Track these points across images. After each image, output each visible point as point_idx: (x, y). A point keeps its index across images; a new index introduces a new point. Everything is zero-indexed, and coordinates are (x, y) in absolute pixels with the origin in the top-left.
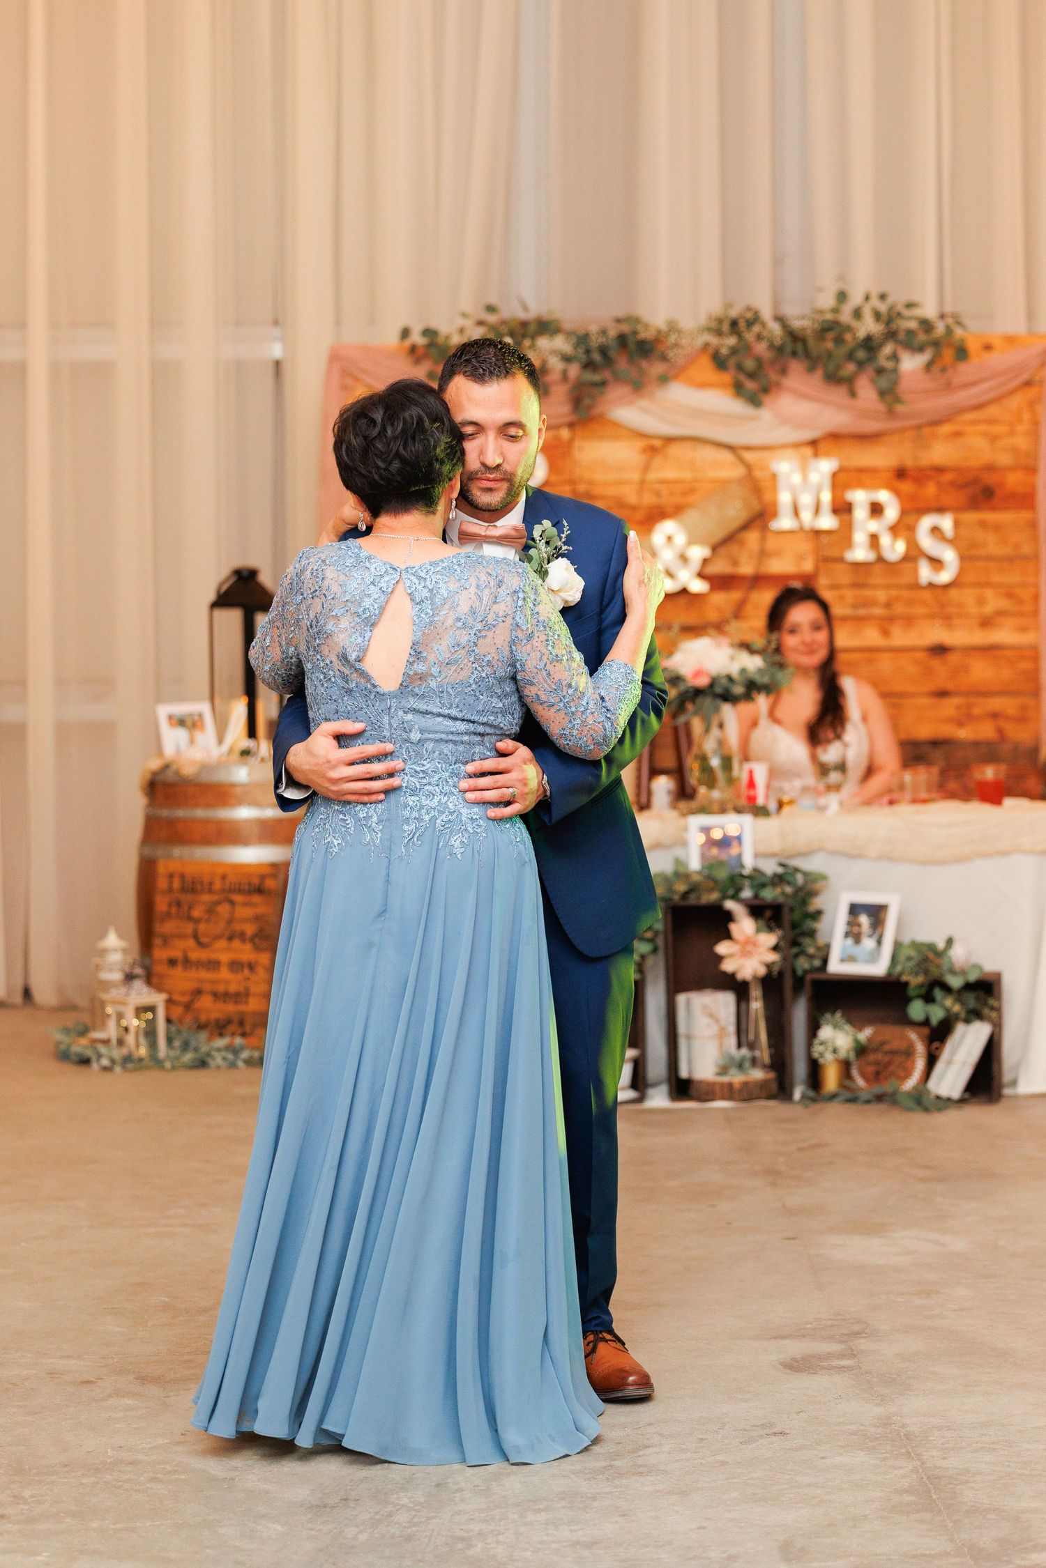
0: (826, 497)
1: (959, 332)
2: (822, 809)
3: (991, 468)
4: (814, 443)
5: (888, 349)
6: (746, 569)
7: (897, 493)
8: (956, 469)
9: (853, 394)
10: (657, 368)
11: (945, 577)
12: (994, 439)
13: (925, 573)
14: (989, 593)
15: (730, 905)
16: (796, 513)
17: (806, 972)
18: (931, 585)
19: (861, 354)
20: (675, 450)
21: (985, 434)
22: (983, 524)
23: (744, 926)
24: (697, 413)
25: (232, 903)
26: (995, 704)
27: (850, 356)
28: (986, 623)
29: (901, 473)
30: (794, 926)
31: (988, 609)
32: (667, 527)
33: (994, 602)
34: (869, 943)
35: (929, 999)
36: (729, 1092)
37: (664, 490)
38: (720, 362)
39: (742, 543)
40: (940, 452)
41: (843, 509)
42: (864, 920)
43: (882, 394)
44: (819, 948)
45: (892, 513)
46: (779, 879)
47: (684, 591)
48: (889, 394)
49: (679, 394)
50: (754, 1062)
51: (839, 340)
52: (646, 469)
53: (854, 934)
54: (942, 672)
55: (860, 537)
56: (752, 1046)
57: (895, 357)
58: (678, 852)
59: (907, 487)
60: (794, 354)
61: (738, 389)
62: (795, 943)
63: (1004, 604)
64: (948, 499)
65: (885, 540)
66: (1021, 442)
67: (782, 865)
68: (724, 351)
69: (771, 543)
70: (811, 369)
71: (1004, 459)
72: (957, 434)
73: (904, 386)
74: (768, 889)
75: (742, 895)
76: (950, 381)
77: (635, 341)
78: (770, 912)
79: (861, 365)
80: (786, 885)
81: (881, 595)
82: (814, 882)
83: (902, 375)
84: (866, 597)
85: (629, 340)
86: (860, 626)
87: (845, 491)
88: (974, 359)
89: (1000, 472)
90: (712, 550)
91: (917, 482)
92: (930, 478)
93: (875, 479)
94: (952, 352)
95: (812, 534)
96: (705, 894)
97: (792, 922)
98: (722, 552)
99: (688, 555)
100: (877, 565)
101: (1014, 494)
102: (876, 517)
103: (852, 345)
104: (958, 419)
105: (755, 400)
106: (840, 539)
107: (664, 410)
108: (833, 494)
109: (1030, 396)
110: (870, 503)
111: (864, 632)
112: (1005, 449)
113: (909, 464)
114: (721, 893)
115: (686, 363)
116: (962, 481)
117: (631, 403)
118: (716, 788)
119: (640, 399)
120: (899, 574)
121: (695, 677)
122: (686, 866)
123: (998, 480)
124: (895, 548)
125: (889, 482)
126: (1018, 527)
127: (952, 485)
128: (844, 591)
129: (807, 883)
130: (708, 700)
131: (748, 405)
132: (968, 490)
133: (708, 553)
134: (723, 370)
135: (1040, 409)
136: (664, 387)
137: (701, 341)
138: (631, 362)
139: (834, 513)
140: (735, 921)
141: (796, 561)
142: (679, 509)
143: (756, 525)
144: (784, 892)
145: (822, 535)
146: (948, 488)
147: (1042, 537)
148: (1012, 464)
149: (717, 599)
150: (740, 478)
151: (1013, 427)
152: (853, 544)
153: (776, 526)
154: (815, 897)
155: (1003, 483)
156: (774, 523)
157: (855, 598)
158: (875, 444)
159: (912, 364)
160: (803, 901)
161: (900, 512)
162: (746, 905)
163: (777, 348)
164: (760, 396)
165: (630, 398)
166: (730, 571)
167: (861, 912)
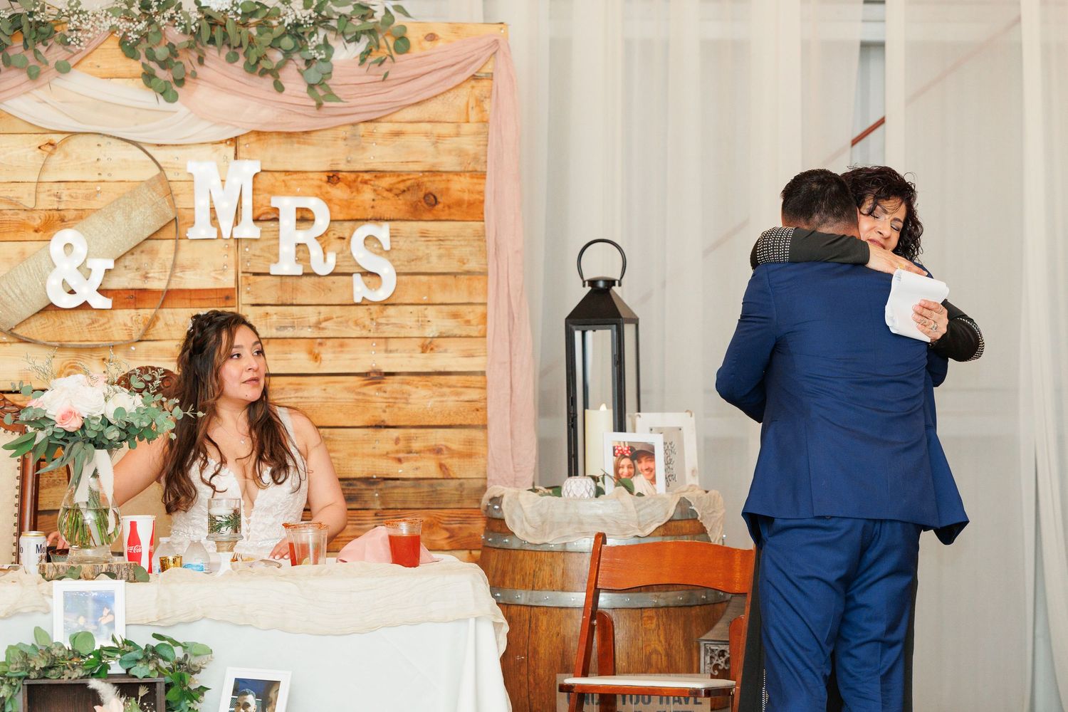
0: (247, 203)
1: (399, 20)
2: (210, 569)
3: (433, 172)
4: (234, 140)
5: (318, 38)
6: (158, 284)
7: (328, 201)
8: (393, 173)
9: (279, 87)
10: (55, 54)
11: (381, 295)
12: (436, 140)
13: (360, 290)
14: (431, 311)
15: (94, 683)
16: (214, 219)
18: (365, 303)
19: (288, 42)
20: (75, 145)
21: (426, 134)
22: (424, 234)
23: (111, 708)
24: (104, 106)
26: (438, 437)
27: (275, 45)
28: (427, 347)
29: (333, 177)
31: (431, 331)
32: (66, 235)
33: (437, 323)
37: (64, 191)
38: (129, 49)
39: (153, 253)
40: (378, 153)
41: (266, 217)
42: (251, 699)
43: (311, 87)
45: (322, 221)
46: (152, 654)
47: (85, 306)
48: (320, 89)
49: (80, 83)
51: (264, 26)
52: (43, 169)
54: (378, 401)
55: (287, 248)
57: (326, 45)
58: (39, 620)
59: (339, 192)
60: (212, 41)
61: (148, 77)
63: (449, 325)
64: (386, 208)
65: (315, 251)
66: (468, 144)
67: (155, 636)
68: (133, 37)
69: (186, 255)
70: (232, 59)
71: (448, 162)
72: (398, 134)
73: (335, 81)
74: (141, 665)
75: (109, 672)
76: (387, 74)
77: (30, 23)
78: (143, 692)
79: (287, 54)
80: (160, 661)
81: (311, 314)
82: (196, 655)
83: (334, 67)
84: (292, 315)
85: (24, 21)
86: (286, 348)
87: (267, 195)
88: (415, 50)
89: (444, 177)
90: (115, 261)
91: (350, 187)
92: (365, 182)
93: (304, 183)
94: (391, 41)
95: (232, 243)
96: (67, 671)
97: (167, 703)
98: (127, 263)
99: (89, 266)
100: (305, 279)
101: (459, 203)
102: (304, 225)
103: (277, 31)
104: (398, 117)
105: (167, 93)
106: (262, 249)
107: (62, 102)
108: (253, 200)
109: (477, 92)
110: (297, 209)
111: (292, 356)
112: (450, 152)
113: (342, 167)
114: (86, 670)
115: (90, 49)
116: (402, 186)
117: (26, 93)
118: (89, 547)
119: (36, 88)
120: (330, 290)
121: (64, 418)
122: (48, 637)
123: (442, 186)
124: (325, 260)
125: (320, 187)
126: (465, 240)
127: (390, 190)
128: (268, 309)
129: (186, 656)
130: (78, 446)
131: (161, 98)
132: (408, 196)
133: (111, 265)
134: (132, 58)
135: (487, 105)
136: (63, 76)
137: (107, 24)
138: (26, 47)
139: (256, 220)
140: (101, 704)
141: (213, 274)
142: (81, 215)
143: (171, 232)
144: (158, 668)
145: (243, 244)
146: (386, 194)
147: (491, 251)
148: (458, 169)
149: (125, 316)
150: (150, 180)
151: (459, 127)
152: (277, 255)
153: (192, 233)
154: (193, 673)
155: (448, 189)
156: (190, 230)
157: (284, 316)
158: (305, 143)
159: (345, 54)
160: (181, 678)
161: (331, 221)
162: (115, 684)
163: (192, 33)
164: (175, 88)
165: (25, 87)
166: (138, 284)
167: (247, 690)
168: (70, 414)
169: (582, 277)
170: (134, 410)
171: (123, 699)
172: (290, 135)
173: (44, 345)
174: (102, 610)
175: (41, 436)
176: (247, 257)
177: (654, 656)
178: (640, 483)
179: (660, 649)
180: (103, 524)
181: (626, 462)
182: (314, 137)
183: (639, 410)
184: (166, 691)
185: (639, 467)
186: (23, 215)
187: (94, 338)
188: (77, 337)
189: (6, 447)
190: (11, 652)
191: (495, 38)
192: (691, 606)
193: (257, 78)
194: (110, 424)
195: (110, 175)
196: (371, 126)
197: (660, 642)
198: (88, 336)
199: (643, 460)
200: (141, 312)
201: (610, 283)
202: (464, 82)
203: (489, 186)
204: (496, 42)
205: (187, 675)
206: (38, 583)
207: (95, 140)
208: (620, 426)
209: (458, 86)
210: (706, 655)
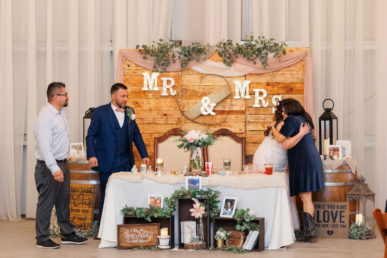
0: (248, 90)
1: (284, 47)
3: (292, 83)
4: (245, 76)
5: (264, 52)
6: (227, 109)
7: (267, 90)
8: (283, 83)
9: (255, 63)
10: (203, 56)
12: (293, 75)
15: (193, 199)
16: (240, 94)
17: (213, 217)
19: (257, 53)
20: (208, 77)
23: (197, 205)
24: (214, 68)
25: (83, 195)
27: (254, 53)
29: (268, 84)
30: (210, 205)
32: (205, 98)
34: (230, 210)
35: (241, 224)
36: (192, 247)
37: (205, 88)
38: (220, 55)
39: (226, 102)
40: (279, 78)
41: (252, 94)
42: (229, 204)
43: (263, 63)
44: (217, 211)
45: (265, 95)
46: (206, 193)
47: (209, 114)
48: (265, 63)
49: (209, 62)
50: (200, 240)
51: (252, 49)
52: (201, 82)
53: (226, 207)
55: (257, 101)
56: (200, 236)
57: (266, 53)
58: (183, 185)
59: (270, 88)
60: (239, 52)
61: (224, 61)
62: (211, 209)
64: (281, 91)
65: (264, 102)
66: (300, 76)
67: (208, 189)
68: (221, 52)
69: (234, 102)
70: (244, 57)
71: (295, 80)
72: (283, 74)
73: (268, 61)
74: (204, 195)
75: (196, 197)
76: (280, 60)
77: (197, 49)
78: (205, 202)
79: (257, 55)
80: (209, 194)
81: (263, 116)
82: (217, 193)
83: (268, 59)
84: (258, 117)
85: (195, 48)
86: (257, 125)
87: (252, 89)
88: (288, 54)
89: (295, 84)
90: (217, 104)
91: (272, 86)
92: (276, 85)
93: (261, 85)
94: (281, 52)
95: (244, 100)
96: (187, 196)
97: (209, 204)
98: (220, 104)
99: (210, 105)
100: (261, 108)
101: (298, 90)
102: (261, 95)
103: (254, 50)
104: (283, 70)
105: (229, 65)
106: (251, 101)
107: (205, 67)
108: (249, 90)
109: (302, 64)
110: (259, 92)
111: (258, 126)
112: (296, 78)
113: (270, 82)
114: (191, 196)
115: (211, 55)
116: (284, 86)
117: (197, 65)
118: (197, 169)
119: (199, 64)
120: (267, 111)
121: (190, 140)
122: (185, 189)
123: (294, 86)
124: (266, 104)
125: (265, 86)
126: (299, 99)
127: (281, 87)
128: (253, 115)
129: (215, 194)
130: (193, 146)
131: (227, 66)
132: (286, 89)
133: (216, 105)
134: (221, 57)
135: (305, 67)
136: (205, 61)
137: (215, 49)
138: (196, 55)
139: (250, 94)
140: (195, 204)
141: (240, 107)
142: (209, 93)
143: (230, 97)
144: (208, 196)
145: (247, 100)
146: (280, 88)
147: (305, 101)
148: (298, 82)
149: (219, 117)
150: (225, 85)
151: (298, 72)
152: (255, 102)
153: (235, 97)
154: (217, 197)
155: (295, 87)
156: (234, 97)
157: (256, 117)
158: (261, 76)
159: (271, 55)
160: (213, 198)
161: (267, 94)
162: (198, 199)
163: (234, 51)
164: (231, 64)
165: (197, 64)
166: (223, 109)
167: (228, 202)
168: (191, 139)
169: (324, 108)
170: (206, 139)
171: (200, 203)
172: (258, 74)
173: (201, 124)
174: (197, 183)
175: (185, 144)
176: (248, 103)
177: (336, 198)
178: (335, 157)
179: (338, 196)
180: (199, 164)
181: (332, 152)
182: (264, 75)
183: (337, 140)
184: (209, 201)
185: (335, 153)
186: (196, 93)
187: (212, 122)
188: (208, 122)
189: (178, 146)
190: (176, 192)
191: (306, 51)
192: (346, 186)
193: (250, 61)
194: (200, 141)
195: (216, 84)
196: (277, 72)
197: (338, 194)
198: (211, 121)
199: (336, 151)
200: (223, 116)
201: (330, 109)
202: (299, 61)
203: (305, 86)
204: (307, 52)
205: (214, 198)
206: (183, 177)
207: (213, 76)
208: (331, 143)
209: (297, 62)
210: (348, 198)
